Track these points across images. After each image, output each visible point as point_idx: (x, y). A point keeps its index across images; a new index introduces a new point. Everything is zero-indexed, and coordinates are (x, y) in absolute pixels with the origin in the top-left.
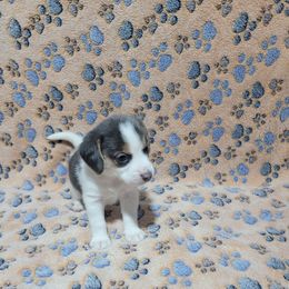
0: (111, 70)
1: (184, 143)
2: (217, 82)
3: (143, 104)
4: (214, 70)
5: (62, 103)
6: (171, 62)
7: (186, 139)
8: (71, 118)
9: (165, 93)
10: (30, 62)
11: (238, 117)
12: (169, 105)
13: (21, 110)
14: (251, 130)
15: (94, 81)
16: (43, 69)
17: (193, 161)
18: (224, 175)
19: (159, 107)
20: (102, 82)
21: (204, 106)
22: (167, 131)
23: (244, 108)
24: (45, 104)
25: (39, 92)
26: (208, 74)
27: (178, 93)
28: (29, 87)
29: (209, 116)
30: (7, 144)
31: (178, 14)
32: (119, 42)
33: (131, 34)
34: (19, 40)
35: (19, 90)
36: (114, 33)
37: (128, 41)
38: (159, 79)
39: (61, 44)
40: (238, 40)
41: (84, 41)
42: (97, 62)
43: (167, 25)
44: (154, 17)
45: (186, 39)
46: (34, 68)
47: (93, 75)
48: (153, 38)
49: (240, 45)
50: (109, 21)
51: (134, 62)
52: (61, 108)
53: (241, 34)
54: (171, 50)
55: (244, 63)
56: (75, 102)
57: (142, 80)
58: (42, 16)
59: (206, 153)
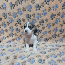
1: (48, 33)
3: (39, 24)
4: (57, 16)
7: (49, 32)
10: (14, 13)
12: (45, 24)
13: (11, 24)
14: (64, 30)
18: (57, 41)
19: (43, 25)
20: (30, 18)
21: (54, 24)
22: (44, 30)
29: (55, 27)
30: (6, 32)
31: (49, 2)
35: (11, 19)
37: (37, 9)
38: (44, 18)
40: (63, 9)
41: (27, 8)
42: (30, 14)
43: (47, 5)
44: (44, 3)
47: (28, 17)
48: (43, 8)
57: (40, 18)
58: (18, 2)
59: (53, 36)
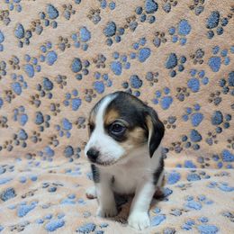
0: (95, 62)
2: (193, 72)
5: (52, 91)
6: (149, 54)
8: (59, 105)
9: (145, 81)
11: (216, 104)
15: (81, 72)
16: (39, 63)
17: (174, 144)
23: (222, 95)
24: (38, 92)
25: (33, 82)
26: (185, 65)
27: (157, 81)
28: (26, 78)
32: (104, 38)
33: (114, 32)
34: (22, 40)
36: (100, 32)
39: (55, 42)
45: (163, 35)
46: (32, 62)
49: (213, 39)
50: (96, 22)
51: (117, 55)
52: (51, 96)
53: (214, 30)
54: (149, 44)
55: (218, 54)
56: (63, 90)
